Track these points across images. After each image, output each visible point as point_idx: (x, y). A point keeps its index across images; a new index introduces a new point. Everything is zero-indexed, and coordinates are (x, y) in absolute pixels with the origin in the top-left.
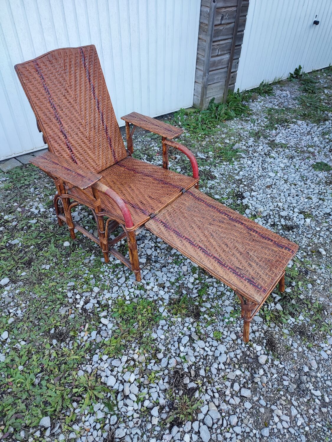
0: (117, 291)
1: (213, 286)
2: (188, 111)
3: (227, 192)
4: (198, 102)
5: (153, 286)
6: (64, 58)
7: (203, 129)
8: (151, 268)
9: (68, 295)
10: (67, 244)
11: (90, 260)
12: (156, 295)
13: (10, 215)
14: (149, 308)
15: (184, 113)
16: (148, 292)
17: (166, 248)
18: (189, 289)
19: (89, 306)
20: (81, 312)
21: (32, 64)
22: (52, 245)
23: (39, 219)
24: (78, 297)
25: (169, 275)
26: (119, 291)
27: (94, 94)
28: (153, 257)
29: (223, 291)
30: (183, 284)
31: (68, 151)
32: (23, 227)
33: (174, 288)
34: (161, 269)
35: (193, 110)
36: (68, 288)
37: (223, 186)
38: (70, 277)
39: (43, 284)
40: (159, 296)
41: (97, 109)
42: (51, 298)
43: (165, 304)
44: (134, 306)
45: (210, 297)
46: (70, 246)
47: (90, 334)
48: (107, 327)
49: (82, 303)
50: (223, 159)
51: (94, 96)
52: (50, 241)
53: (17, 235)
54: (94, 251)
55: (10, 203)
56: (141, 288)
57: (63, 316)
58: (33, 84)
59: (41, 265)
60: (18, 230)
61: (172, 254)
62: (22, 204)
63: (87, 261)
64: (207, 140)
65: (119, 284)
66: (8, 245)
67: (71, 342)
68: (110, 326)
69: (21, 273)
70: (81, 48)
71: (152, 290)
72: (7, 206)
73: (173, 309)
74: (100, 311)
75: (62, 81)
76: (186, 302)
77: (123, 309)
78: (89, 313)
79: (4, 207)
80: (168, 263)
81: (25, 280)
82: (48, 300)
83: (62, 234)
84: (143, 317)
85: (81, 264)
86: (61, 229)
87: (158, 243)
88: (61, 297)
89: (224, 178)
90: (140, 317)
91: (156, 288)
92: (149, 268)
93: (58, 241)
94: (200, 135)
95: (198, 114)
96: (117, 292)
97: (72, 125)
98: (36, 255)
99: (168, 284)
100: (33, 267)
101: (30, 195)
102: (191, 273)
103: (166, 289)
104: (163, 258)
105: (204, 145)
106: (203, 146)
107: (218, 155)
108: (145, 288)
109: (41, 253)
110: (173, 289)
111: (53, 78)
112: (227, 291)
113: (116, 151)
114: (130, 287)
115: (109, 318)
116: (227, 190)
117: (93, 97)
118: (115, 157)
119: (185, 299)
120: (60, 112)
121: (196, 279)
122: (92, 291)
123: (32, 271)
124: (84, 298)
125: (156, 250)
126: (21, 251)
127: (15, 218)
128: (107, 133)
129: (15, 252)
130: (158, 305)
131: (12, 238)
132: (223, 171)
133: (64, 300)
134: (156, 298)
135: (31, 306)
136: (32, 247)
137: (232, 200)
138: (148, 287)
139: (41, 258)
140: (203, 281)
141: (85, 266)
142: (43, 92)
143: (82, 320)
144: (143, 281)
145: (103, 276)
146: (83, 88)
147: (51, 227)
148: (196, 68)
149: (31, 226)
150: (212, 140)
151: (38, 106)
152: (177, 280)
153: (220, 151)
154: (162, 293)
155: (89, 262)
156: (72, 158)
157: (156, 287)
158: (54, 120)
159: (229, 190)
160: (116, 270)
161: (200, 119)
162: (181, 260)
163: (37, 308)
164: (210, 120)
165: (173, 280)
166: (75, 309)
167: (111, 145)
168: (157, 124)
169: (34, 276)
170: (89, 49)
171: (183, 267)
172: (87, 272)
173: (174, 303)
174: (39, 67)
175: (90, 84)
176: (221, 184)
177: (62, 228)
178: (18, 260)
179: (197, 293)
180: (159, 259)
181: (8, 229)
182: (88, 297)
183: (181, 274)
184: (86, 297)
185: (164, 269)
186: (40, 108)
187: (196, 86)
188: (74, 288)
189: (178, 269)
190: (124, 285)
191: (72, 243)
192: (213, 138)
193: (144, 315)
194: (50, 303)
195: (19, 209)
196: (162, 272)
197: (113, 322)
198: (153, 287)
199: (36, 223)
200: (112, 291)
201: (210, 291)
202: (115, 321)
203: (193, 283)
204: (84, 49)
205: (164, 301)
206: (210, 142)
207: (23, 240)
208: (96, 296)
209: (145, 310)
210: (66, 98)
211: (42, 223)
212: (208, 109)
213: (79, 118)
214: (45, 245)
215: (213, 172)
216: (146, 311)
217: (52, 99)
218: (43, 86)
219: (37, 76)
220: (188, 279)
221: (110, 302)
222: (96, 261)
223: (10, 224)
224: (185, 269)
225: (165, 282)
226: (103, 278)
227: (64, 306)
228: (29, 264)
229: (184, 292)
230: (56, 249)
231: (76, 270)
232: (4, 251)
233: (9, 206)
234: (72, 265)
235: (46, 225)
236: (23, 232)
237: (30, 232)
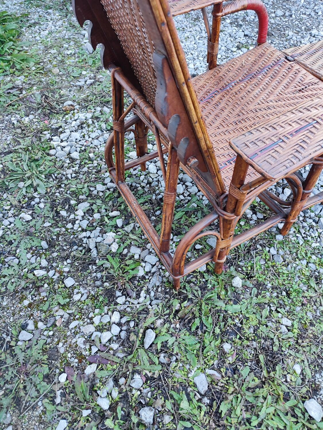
13: (103, 392)
22: (232, 309)
55: (52, 391)
62: (68, 364)
69: (294, 373)
72: (58, 400)
79: (59, 408)
81: (312, 367)
83: (203, 288)
86: (188, 288)
93: (221, 297)
100: (283, 349)
101: (41, 342)
109: (249, 332)
129: (235, 385)
131: (190, 389)
136: (227, 347)
149: (165, 345)
177: (187, 285)
191: (234, 273)
192: (50, 61)
195: (90, 369)
199: (157, 332)
207: (199, 366)
211: (159, 322)
222: (280, 247)
230: (242, 303)
231: (299, 277)
232: (224, 408)
233: (63, 395)
234: (286, 282)
235: (169, 314)
236: (174, 364)
237: (180, 348)
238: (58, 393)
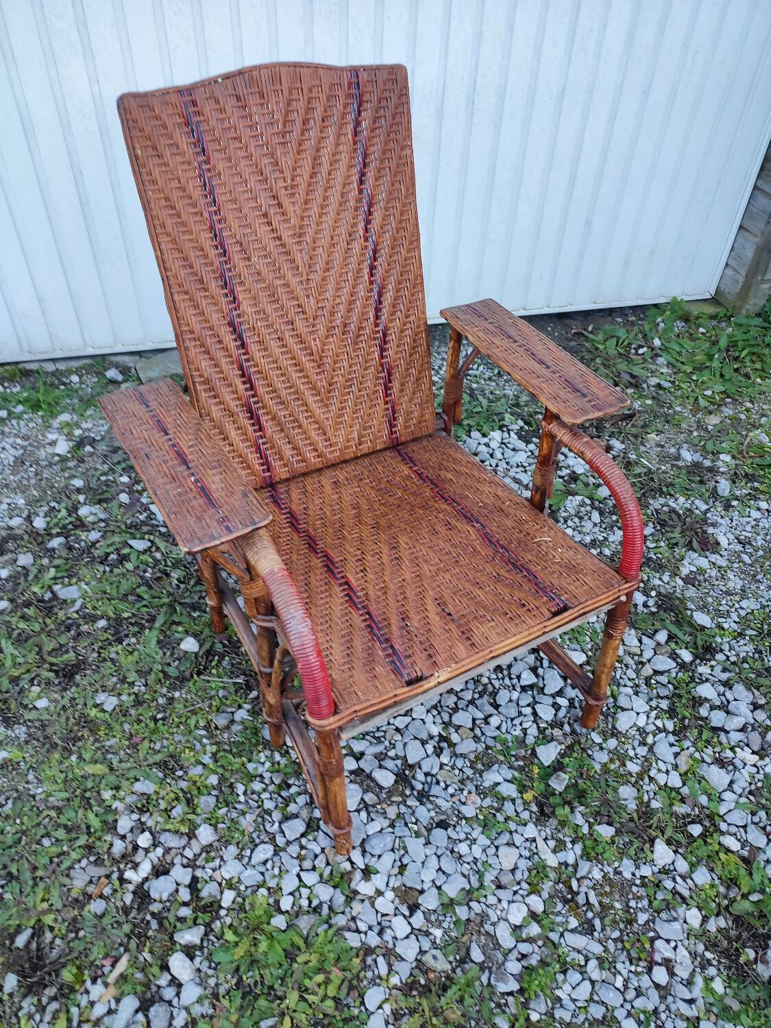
0: (265, 863)
1: (582, 970)
2: (695, 310)
3: (743, 613)
4: (733, 289)
5: (382, 888)
6: (290, 93)
7: (722, 376)
8: (399, 815)
9: (120, 824)
10: (190, 645)
11: (232, 721)
12: (377, 929)
13: (96, 509)
14: (336, 976)
15: (680, 312)
16: (357, 907)
17: (472, 757)
18: (497, 945)
19: (161, 889)
20: (128, 902)
21: (174, 98)
22: (152, 636)
23: (157, 540)
24: (144, 840)
25: (448, 864)
26: (269, 865)
27: (368, 222)
28: (420, 776)
29: (614, 1009)
30: (483, 917)
31: (241, 387)
32: (108, 554)
33: (445, 925)
34: (429, 830)
35: (711, 310)
36: (129, 800)
37: (735, 583)
38: (151, 761)
39: (74, 758)
40: (388, 936)
41: (366, 271)
42: (71, 814)
43: (395, 980)
44: (293, 944)
45: (558, 1013)
46: (196, 654)
47: (118, 1001)
48: (178, 994)
49: (145, 868)
50: (762, 488)
51: (366, 230)
52: (152, 619)
53: (84, 572)
54: (254, 694)
55: (114, 472)
56: (340, 880)
57: (74, 894)
58: (166, 164)
59: (97, 691)
60: (93, 559)
61: (486, 784)
63: (221, 721)
64: (728, 411)
65: (280, 841)
66: (48, 596)
67: (55, 1006)
68: (191, 993)
69: (39, 697)
70: (355, 71)
71: (373, 904)
72: (103, 478)
73: (412, 1012)
74: (182, 920)
75: (269, 168)
76: (468, 1001)
77: (255, 942)
78: (148, 917)
79: (95, 480)
80: (461, 817)
81: (37, 724)
82: (63, 820)
84: (303, 1005)
85: (202, 723)
86: (198, 588)
87: (452, 730)
88: (95, 823)
89: (746, 558)
90: (292, 998)
91: (386, 903)
92: (392, 812)
93: (174, 627)
94: (709, 393)
95: (724, 324)
96: (262, 869)
97: (269, 309)
98: (99, 653)
99: (430, 901)
100: (74, 689)
102: (525, 886)
103: (418, 920)
104: (451, 790)
105: (710, 428)
106: (706, 430)
107: (750, 471)
108: (353, 885)
109: (113, 651)
110: (439, 926)
111: (241, 153)
112: (629, 1015)
113: (402, 409)
114: (307, 864)
115: (198, 960)
116: (744, 604)
117: (361, 232)
118: (392, 426)
119: (469, 984)
120: (241, 265)
121: (533, 915)
122: (191, 835)
123: (66, 702)
124: (159, 851)
125: (438, 752)
126: (68, 629)
127: (103, 521)
128: (382, 350)
129: (53, 626)
130: (369, 974)
131: (66, 580)
132: (748, 528)
133: (99, 839)
134: (373, 940)
135: (11, 822)
136: (102, 623)
137: (750, 648)
138: (365, 888)
139: (108, 667)
140: (554, 936)
141: (211, 736)
142: (197, 193)
143: (118, 935)
144: (356, 856)
145: (245, 793)
146: (334, 200)
147: (175, 575)
148: (755, 187)
149: (127, 557)
150: (743, 416)
151: (168, 235)
152: (469, 895)
153: (758, 460)
154: (400, 927)
155: (228, 727)
156: (250, 411)
157: (390, 895)
158: (214, 286)
159: (749, 604)
160: (291, 782)
161: (723, 343)
162: (507, 819)
163: (24, 833)
164: (755, 350)
165: (453, 889)
166: (117, 883)
167: (387, 388)
168: (547, 359)
169: (63, 720)
170: (382, 77)
171: (503, 850)
172: (207, 759)
173: (426, 990)
174: (199, 113)
175: (361, 191)
176: (730, 575)
178: (50, 653)
179: (519, 978)
180: (435, 790)
181: (70, 548)
182: (173, 852)
183: (489, 877)
184: (168, 850)
185: (439, 835)
186: (174, 241)
187: (740, 239)
188: (144, 806)
189: (484, 851)
190: (294, 849)
191: (207, 646)
192: (748, 410)
193: (311, 998)
194: (61, 834)
195: (124, 498)
196: (428, 843)
197: (202, 983)
198: (379, 893)
199: (145, 552)
200: (250, 858)
201: (567, 987)
202: (212, 982)
203: (516, 929)
204: (364, 76)
205: (397, 966)
206: (735, 420)
207: (90, 594)
208: (197, 856)
209: (320, 978)
210: (269, 224)
211: (158, 555)
212: (759, 315)
213: (299, 291)
214: (136, 629)
215: (714, 525)
216: (319, 985)
217: (220, 221)
218: (200, 176)
219: (184, 142)
220: (504, 904)
221: (228, 897)
222: (246, 728)
223: (83, 536)
224: (508, 857)
225: (426, 887)
226: (242, 798)
227: (92, 859)
228: (68, 674)
229: (477, 955)
230: (158, 650)
231: (180, 741)
232: (30, 612)
233: (108, 480)
234: (176, 719)
235: (166, 566)
236: (101, 568)
237: (119, 575)
238: (111, 478)
